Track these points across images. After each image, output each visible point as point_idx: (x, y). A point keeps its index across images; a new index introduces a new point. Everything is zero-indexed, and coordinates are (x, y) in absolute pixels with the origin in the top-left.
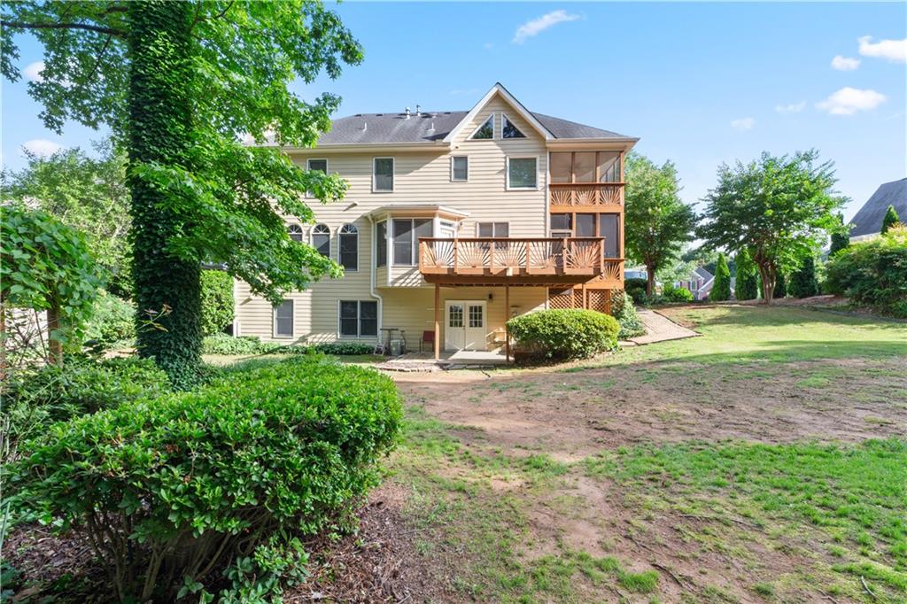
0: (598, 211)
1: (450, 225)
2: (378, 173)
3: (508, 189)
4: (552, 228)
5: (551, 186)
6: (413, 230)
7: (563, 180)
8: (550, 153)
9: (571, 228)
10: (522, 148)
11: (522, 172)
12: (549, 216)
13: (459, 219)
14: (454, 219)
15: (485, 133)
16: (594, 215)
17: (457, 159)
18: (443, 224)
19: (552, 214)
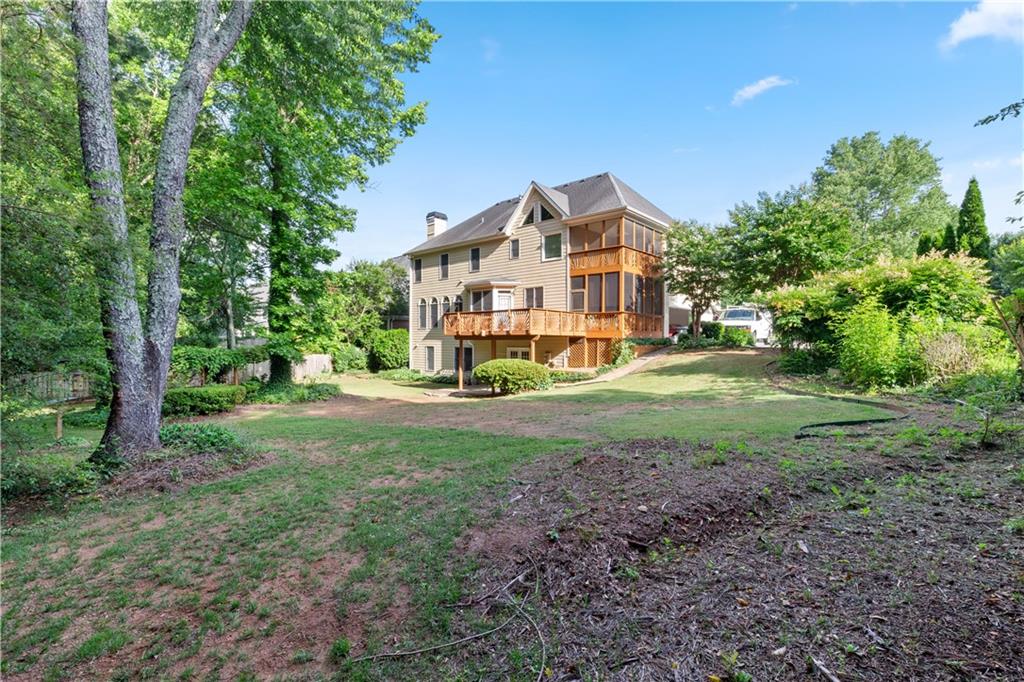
0: (603, 272)
1: (509, 292)
2: (472, 260)
3: (544, 259)
4: (573, 288)
5: (570, 255)
6: (482, 299)
7: (579, 249)
8: (571, 228)
9: (584, 287)
10: (552, 227)
11: (552, 247)
12: (569, 279)
13: (515, 287)
14: (511, 287)
15: (530, 220)
16: (601, 275)
17: (513, 242)
18: (500, 292)
19: (572, 277)
